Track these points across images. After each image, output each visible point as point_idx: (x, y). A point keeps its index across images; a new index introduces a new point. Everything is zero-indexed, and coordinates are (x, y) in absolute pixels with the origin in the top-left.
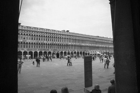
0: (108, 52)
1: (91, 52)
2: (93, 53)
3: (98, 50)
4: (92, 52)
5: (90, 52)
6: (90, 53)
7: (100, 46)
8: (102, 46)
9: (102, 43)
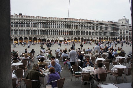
0: (81, 38)
5: (46, 37)
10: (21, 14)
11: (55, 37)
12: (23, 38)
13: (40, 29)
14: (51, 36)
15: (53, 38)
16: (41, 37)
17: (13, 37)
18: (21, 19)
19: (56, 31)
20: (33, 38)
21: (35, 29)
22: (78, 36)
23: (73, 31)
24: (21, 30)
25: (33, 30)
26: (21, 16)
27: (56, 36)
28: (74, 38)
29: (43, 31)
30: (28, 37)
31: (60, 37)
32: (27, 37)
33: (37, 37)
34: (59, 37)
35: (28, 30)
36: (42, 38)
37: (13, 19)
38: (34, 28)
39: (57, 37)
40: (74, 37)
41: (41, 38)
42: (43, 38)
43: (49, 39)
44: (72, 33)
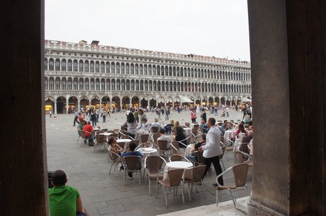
0: (220, 97)
1: (161, 97)
2: (168, 101)
3: (188, 93)
4: (166, 97)
5: (157, 96)
6: (159, 101)
7: (194, 80)
8: (201, 81)
9: (201, 73)
10: (95, 43)
11: (173, 97)
12: (111, 97)
13: (144, 77)
14: (166, 95)
15: (169, 97)
16: (148, 95)
17: (89, 94)
18: (106, 55)
19: (175, 82)
20: (131, 98)
21: (136, 77)
22: (215, 95)
23: (206, 84)
24: (106, 79)
25: (130, 80)
26: (95, 47)
27: (175, 94)
28: (208, 98)
29: (151, 81)
30: (121, 95)
31: (184, 95)
32: (119, 96)
33: (139, 97)
34: (181, 96)
35: (121, 79)
36: (149, 99)
37: (90, 53)
38: (132, 77)
39: (178, 97)
40: (209, 95)
41: (146, 99)
42: (151, 99)
43: (163, 102)
44: (204, 87)
